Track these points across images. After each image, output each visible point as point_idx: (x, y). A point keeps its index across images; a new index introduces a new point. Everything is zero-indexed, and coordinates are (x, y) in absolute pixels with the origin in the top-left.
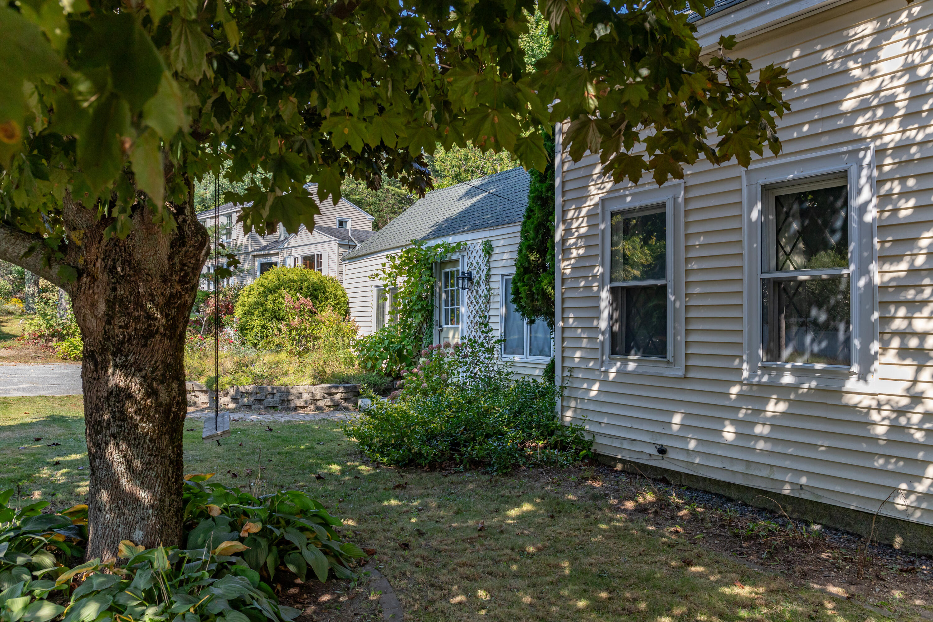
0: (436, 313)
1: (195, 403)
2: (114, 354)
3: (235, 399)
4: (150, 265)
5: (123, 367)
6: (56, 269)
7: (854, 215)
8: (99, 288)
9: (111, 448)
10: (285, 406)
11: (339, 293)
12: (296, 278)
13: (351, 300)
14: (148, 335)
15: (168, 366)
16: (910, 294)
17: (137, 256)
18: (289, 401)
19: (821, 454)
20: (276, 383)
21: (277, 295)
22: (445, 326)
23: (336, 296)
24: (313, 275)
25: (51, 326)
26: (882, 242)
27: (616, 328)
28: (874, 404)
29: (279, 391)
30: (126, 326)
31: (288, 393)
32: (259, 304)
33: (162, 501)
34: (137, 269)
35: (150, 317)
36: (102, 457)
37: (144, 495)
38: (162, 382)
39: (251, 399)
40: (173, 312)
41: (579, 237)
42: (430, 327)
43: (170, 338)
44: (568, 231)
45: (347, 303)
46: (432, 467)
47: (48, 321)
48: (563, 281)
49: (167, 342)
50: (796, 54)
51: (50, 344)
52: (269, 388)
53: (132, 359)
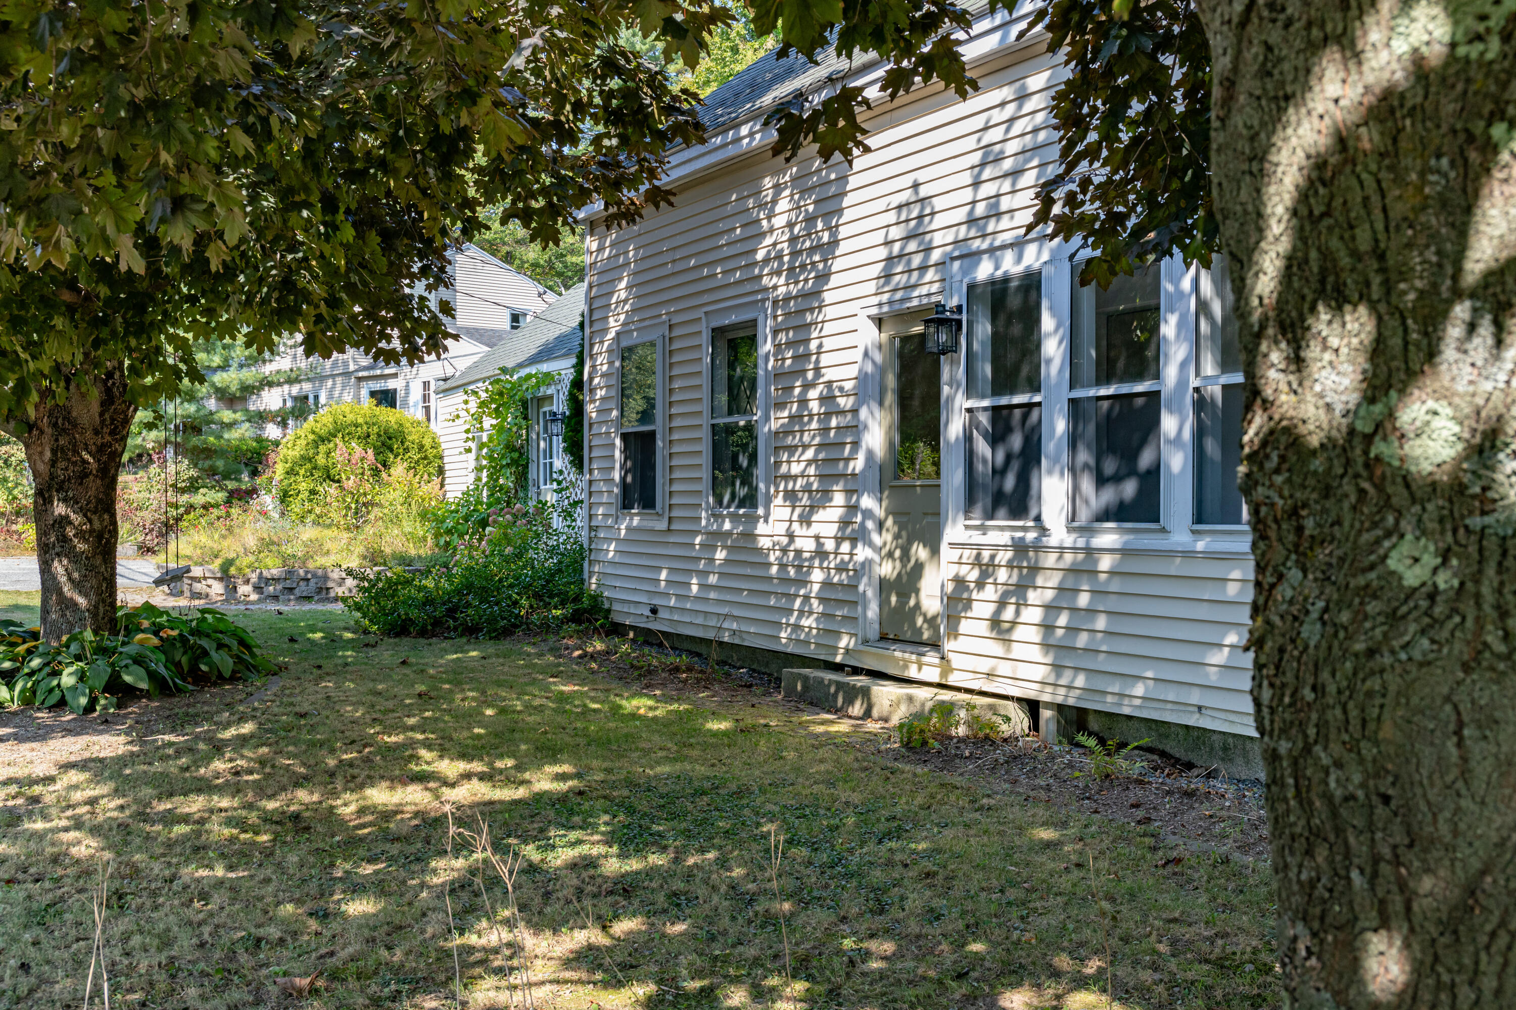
0: (532, 468)
1: (207, 595)
2: (58, 491)
3: (258, 589)
4: (84, 420)
5: (65, 500)
6: (12, 424)
7: (761, 362)
8: (46, 439)
9: (56, 563)
10: (323, 595)
11: (427, 442)
12: (360, 420)
13: (446, 453)
14: (84, 475)
15: (99, 501)
16: (789, 440)
17: (74, 414)
18: (328, 589)
19: (744, 597)
20: (311, 565)
21: (331, 445)
22: (542, 487)
23: (421, 447)
24: (388, 416)
25: (15, 498)
26: (777, 389)
27: (629, 479)
28: (770, 545)
29: (315, 575)
30: (66, 469)
31: (326, 578)
32: (306, 459)
33: (96, 607)
34: (75, 425)
35: (84, 462)
36: (49, 571)
37: (82, 601)
38: (95, 513)
39: (279, 587)
40: (105, 458)
41: (602, 376)
42: (525, 488)
43: (102, 479)
44: (594, 367)
45: (441, 458)
46: (423, 633)
47: (10, 491)
48: (591, 425)
49: (99, 482)
50: (734, 197)
51: (14, 527)
52: (302, 572)
53: (70, 494)
